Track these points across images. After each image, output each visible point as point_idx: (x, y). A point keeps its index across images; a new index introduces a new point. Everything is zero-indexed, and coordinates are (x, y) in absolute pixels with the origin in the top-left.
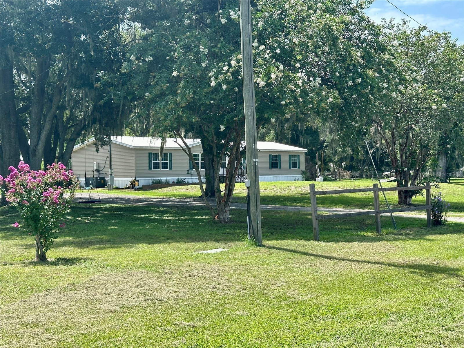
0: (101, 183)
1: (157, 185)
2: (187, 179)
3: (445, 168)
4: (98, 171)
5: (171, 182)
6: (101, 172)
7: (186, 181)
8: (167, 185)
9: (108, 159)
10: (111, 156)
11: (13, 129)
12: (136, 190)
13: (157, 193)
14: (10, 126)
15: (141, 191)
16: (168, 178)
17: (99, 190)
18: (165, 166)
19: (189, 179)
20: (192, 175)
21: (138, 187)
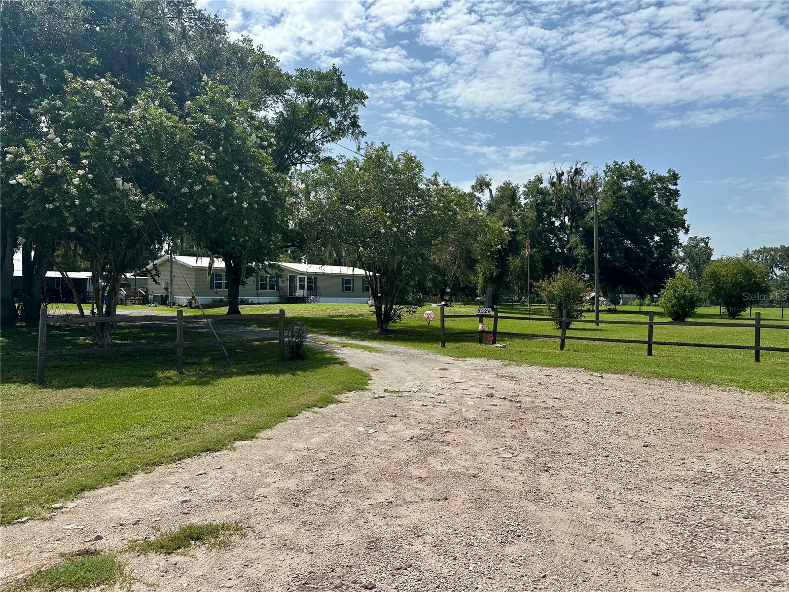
2: (252, 299)
19: (254, 299)
20: (258, 295)
21: (193, 306)
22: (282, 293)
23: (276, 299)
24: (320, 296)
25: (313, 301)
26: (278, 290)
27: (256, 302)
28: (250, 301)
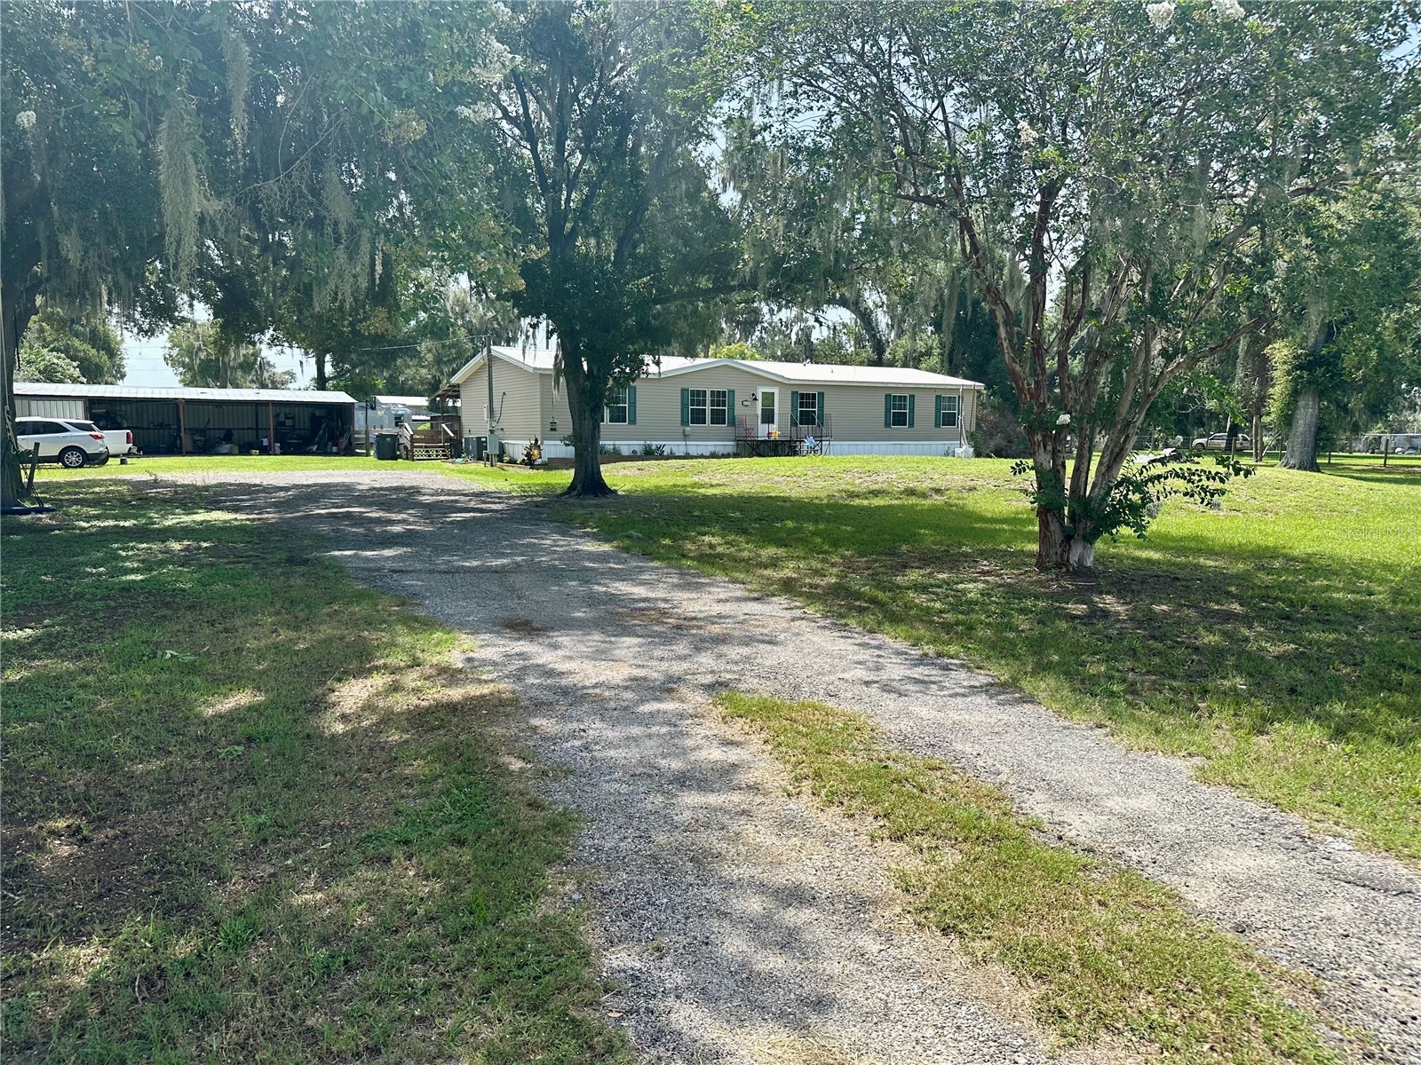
2: (671, 447)
3: (1313, 429)
5: (625, 451)
9: (505, 399)
16: (617, 443)
18: (618, 416)
19: (679, 447)
20: (686, 437)
21: (539, 461)
22: (742, 432)
23: (729, 446)
24: (830, 437)
25: (813, 450)
26: (732, 423)
27: (680, 451)
28: (667, 451)
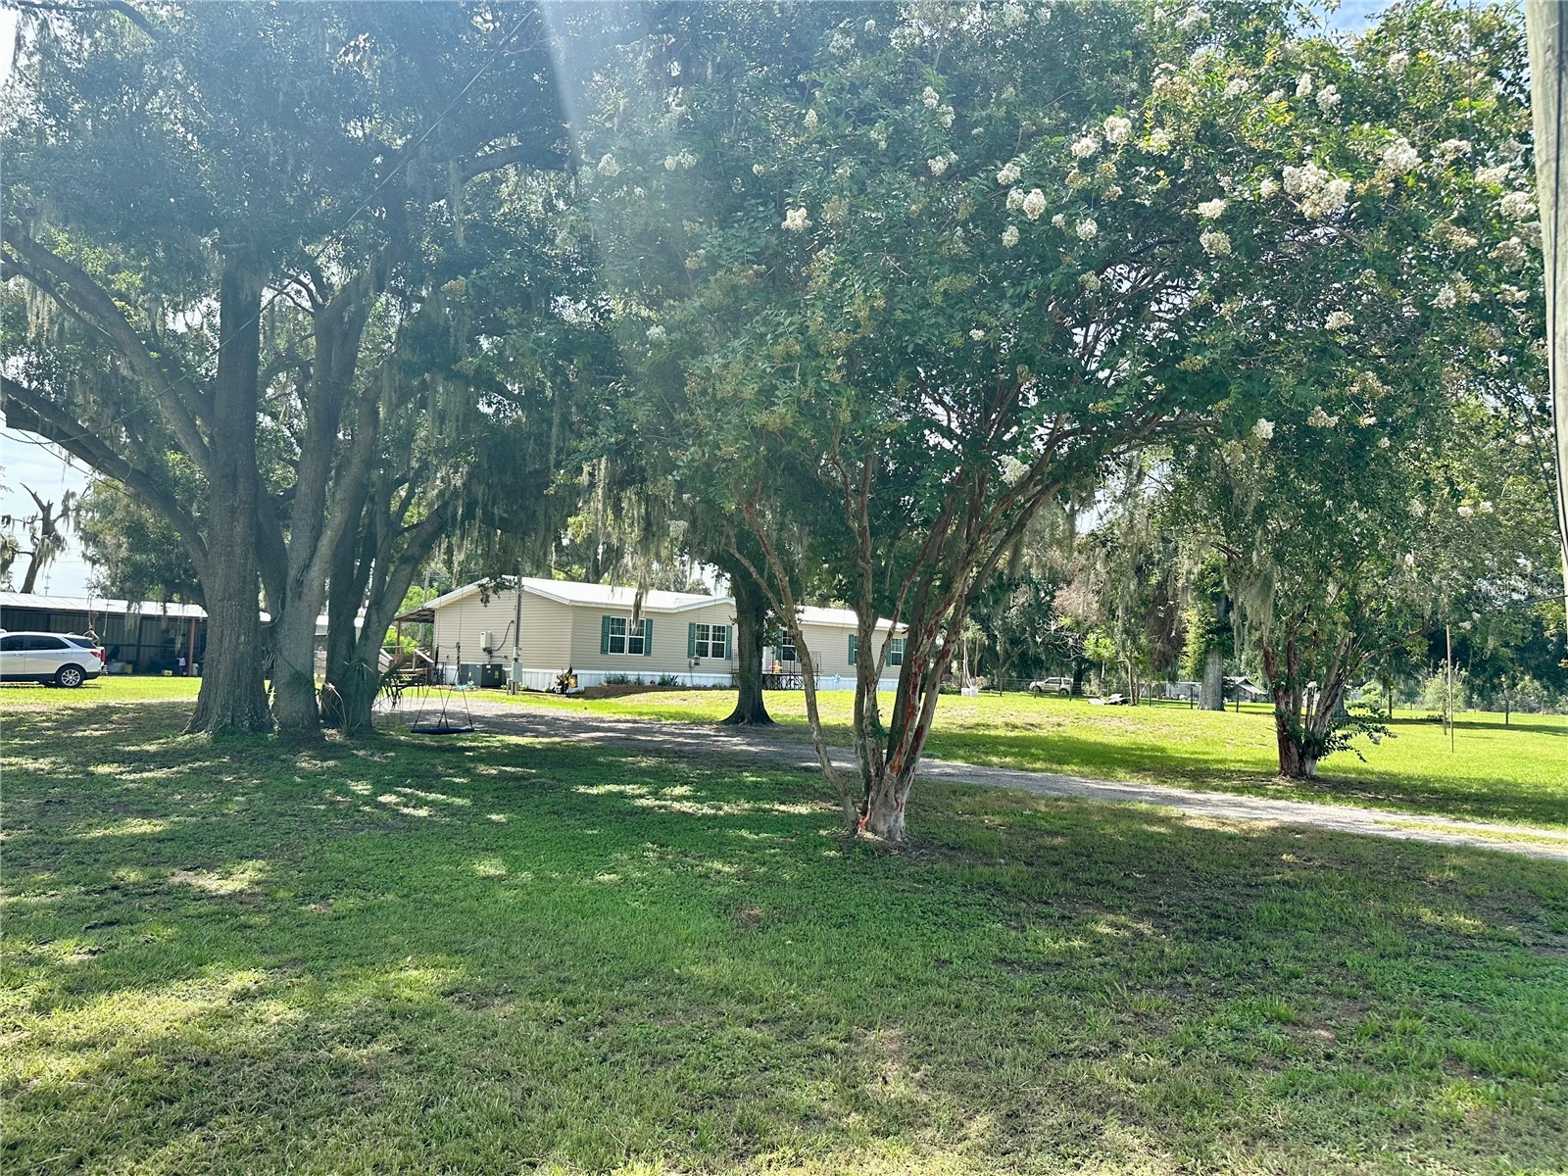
0: (492, 678)
1: (619, 687)
2: (682, 678)
4: (488, 651)
5: (647, 682)
6: (495, 654)
7: (679, 681)
8: (639, 687)
9: (513, 627)
10: (519, 619)
11: (242, 519)
12: (569, 696)
13: (616, 706)
14: (233, 510)
15: (581, 700)
16: (641, 673)
17: (489, 692)
18: (636, 647)
19: (687, 678)
20: (691, 668)
21: (571, 690)
23: (726, 678)
26: (730, 657)
27: (688, 683)
